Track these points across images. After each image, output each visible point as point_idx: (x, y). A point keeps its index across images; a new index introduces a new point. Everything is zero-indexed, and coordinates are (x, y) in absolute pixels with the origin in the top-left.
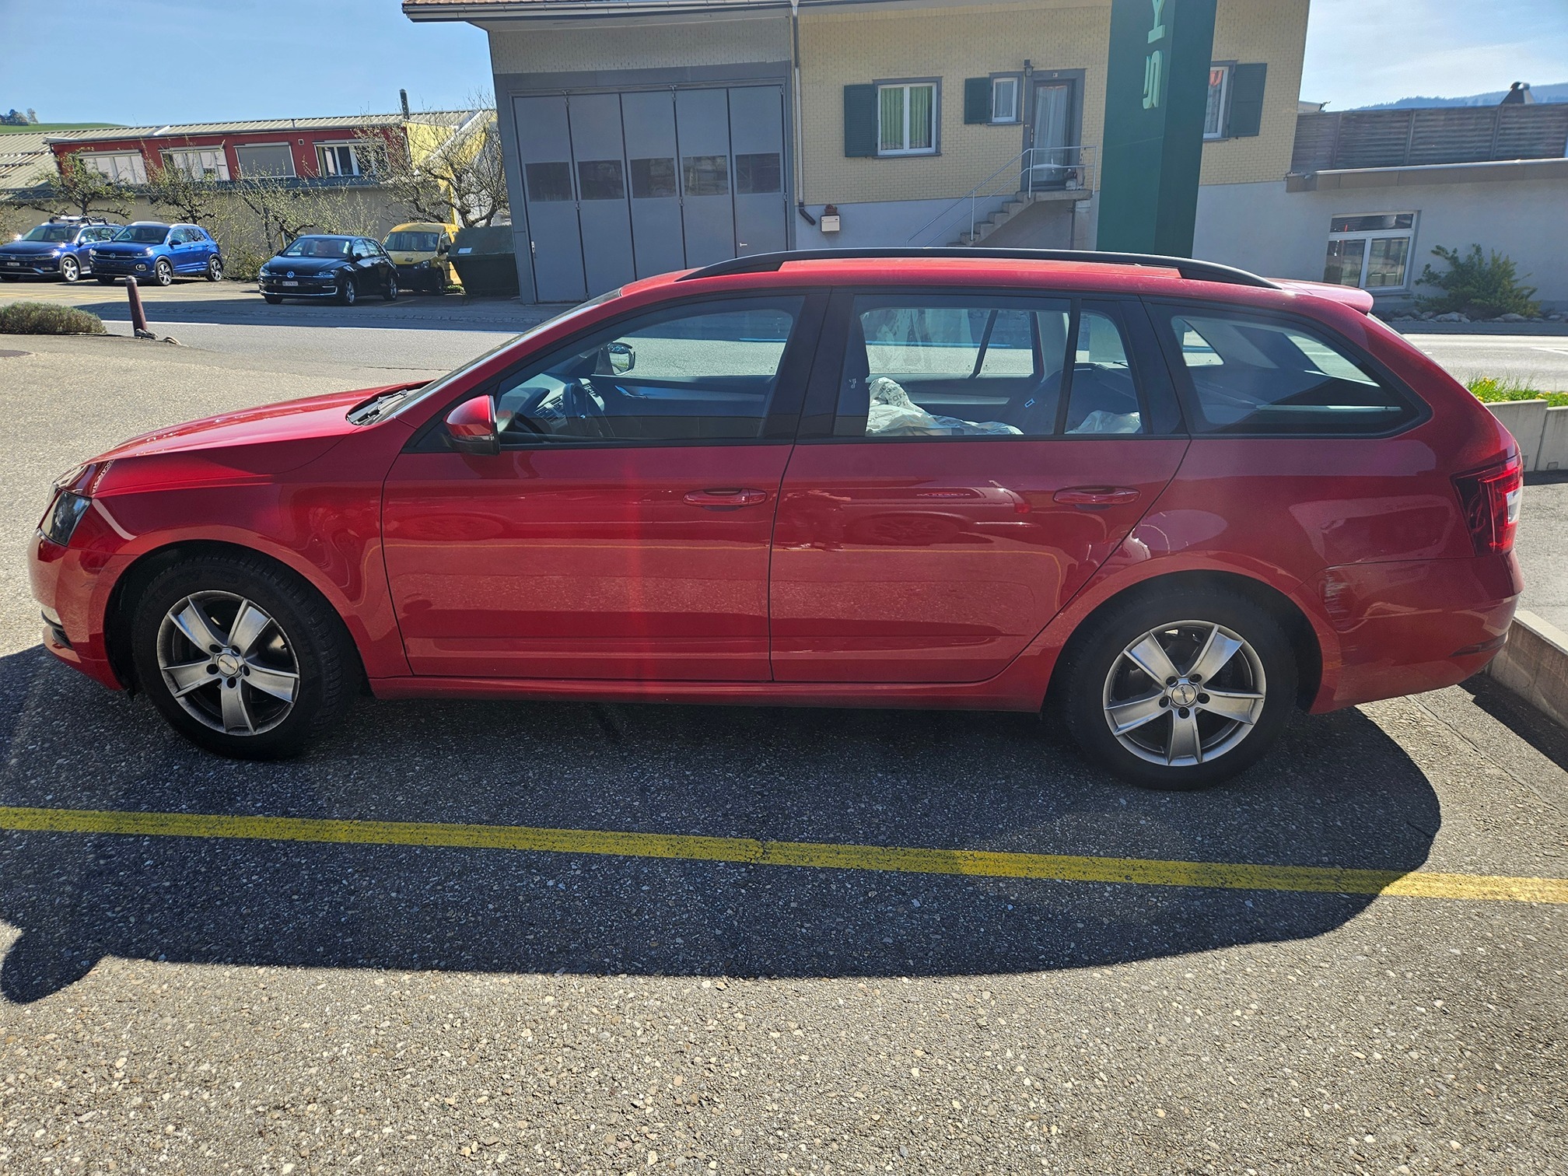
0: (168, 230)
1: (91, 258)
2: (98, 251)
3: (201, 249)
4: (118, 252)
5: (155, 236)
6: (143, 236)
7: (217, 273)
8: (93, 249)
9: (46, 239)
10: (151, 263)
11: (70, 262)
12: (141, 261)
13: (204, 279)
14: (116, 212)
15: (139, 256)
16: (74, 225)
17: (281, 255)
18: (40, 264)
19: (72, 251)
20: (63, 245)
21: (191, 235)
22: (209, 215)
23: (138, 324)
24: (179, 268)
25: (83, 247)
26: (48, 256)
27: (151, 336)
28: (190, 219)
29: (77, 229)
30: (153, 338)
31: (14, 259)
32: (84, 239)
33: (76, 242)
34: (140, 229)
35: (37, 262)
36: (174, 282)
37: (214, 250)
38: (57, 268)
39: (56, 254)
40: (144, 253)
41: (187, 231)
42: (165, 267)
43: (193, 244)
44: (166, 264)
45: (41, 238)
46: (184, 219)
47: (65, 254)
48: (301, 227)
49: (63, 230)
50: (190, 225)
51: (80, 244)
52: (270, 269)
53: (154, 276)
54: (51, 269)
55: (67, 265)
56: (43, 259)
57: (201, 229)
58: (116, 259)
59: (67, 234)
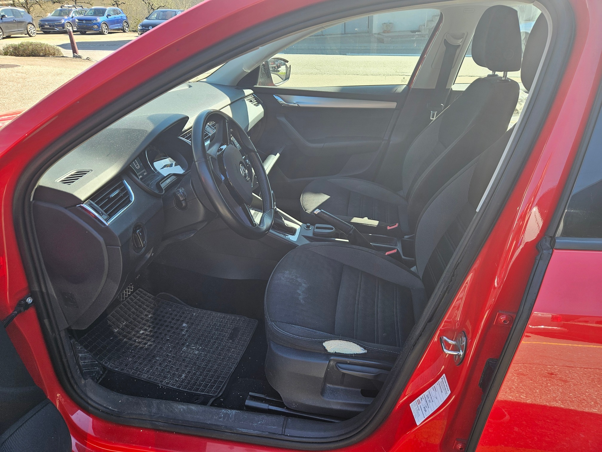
0: (105, 10)
1: (76, 23)
2: (79, 20)
3: (120, 18)
4: (86, 20)
5: (101, 12)
6: (97, 13)
7: (127, 29)
8: (77, 19)
9: (60, 15)
10: (99, 25)
11: (69, 25)
12: (95, 24)
13: (122, 31)
14: (88, 3)
15: (95, 22)
16: (70, 8)
17: (147, 19)
18: (58, 26)
19: (69, 20)
20: (66, 17)
21: (116, 12)
22: (123, 3)
23: (74, 51)
24: (110, 27)
25: (73, 18)
26: (60, 23)
27: (80, 57)
28: (116, 5)
29: (71, 10)
30: (81, 58)
31: (47, 24)
32: (74, 15)
33: (71, 16)
34: (95, 9)
35: (56, 25)
36: (109, 33)
37: (125, 18)
38: (64, 28)
39: (63, 21)
40: (96, 20)
41: (114, 10)
42: (105, 26)
43: (117, 16)
44: (106, 25)
45: (58, 15)
46: (113, 5)
47: (66, 21)
48: (159, 7)
49: (66, 11)
50: (115, 7)
51: (72, 17)
52: (142, 26)
53: (101, 30)
54: (61, 28)
55: (68, 26)
56: (58, 24)
57: (120, 9)
58: (86, 23)
59: (68, 12)
